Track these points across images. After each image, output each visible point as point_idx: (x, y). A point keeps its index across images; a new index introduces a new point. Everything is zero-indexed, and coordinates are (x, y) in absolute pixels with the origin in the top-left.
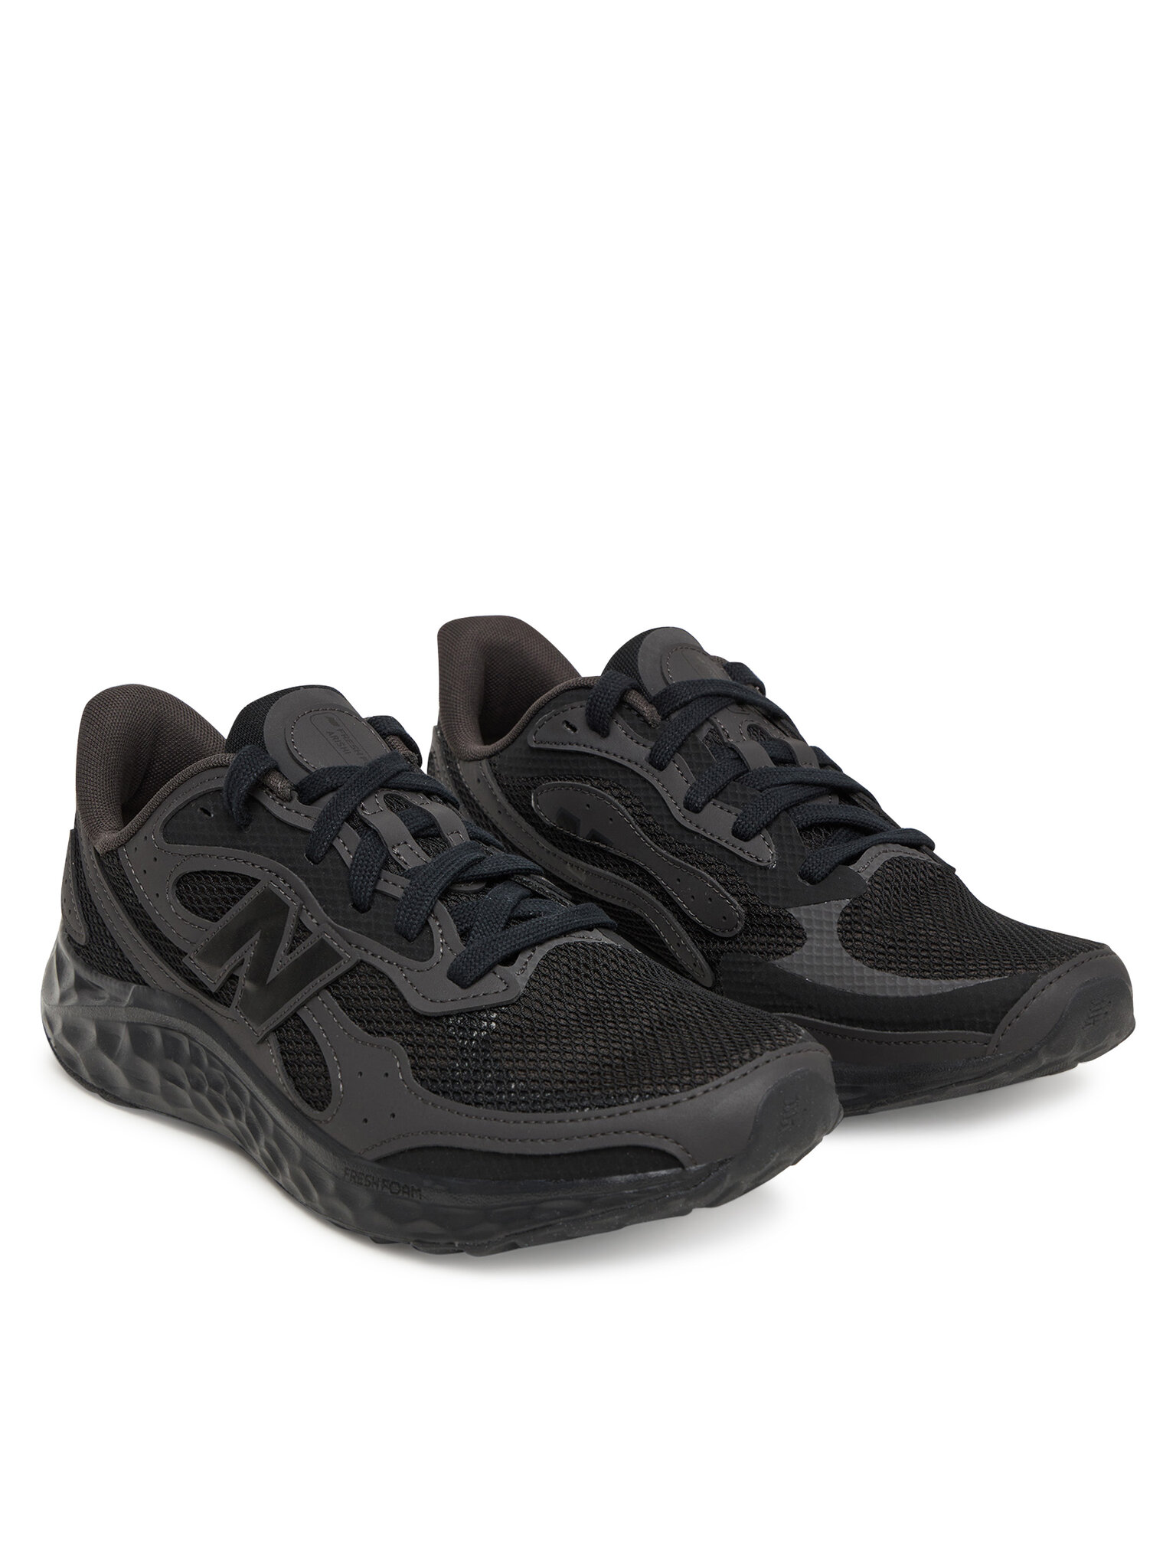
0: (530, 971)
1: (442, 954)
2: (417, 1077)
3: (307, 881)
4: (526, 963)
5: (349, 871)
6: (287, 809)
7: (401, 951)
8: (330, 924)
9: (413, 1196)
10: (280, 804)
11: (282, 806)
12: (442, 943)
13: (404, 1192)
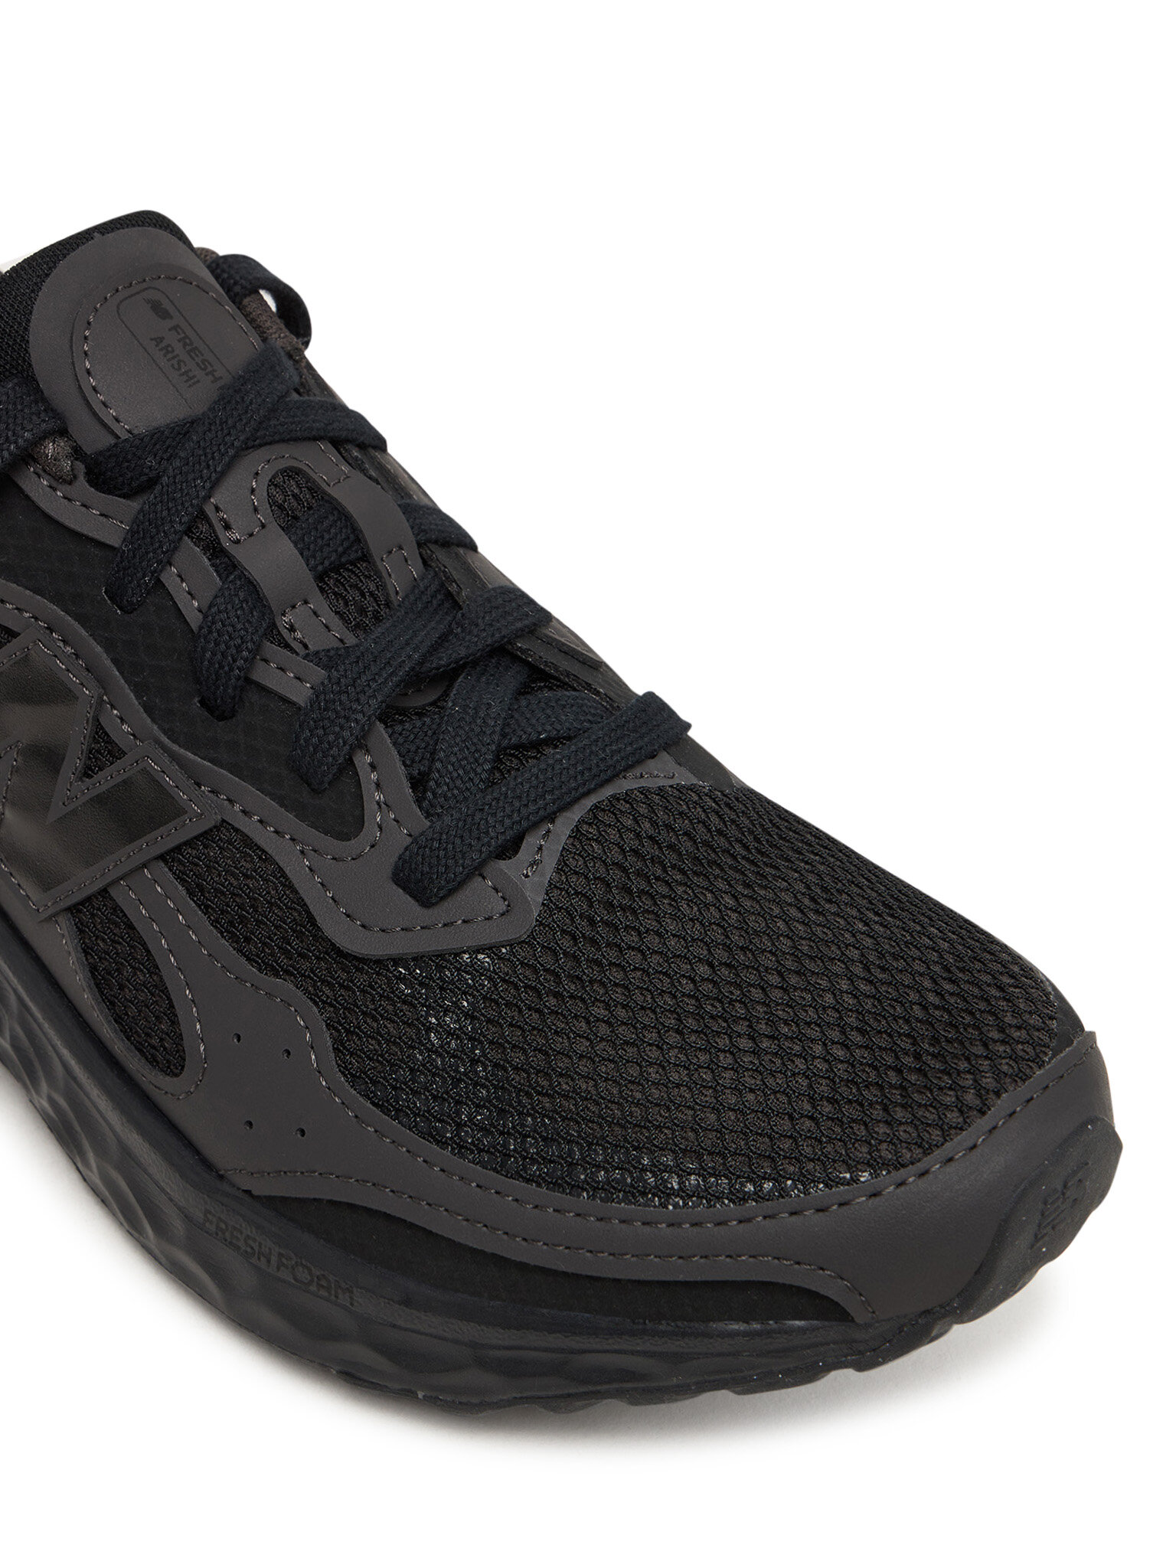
0: (550, 863)
1: (380, 827)
2: (344, 1069)
3: (109, 646)
4: (540, 848)
5: (194, 636)
6: (65, 497)
7: (301, 812)
8: (158, 742)
9: (337, 1297)
10: (50, 487)
11: (55, 490)
12: (378, 803)
13: (320, 1286)
